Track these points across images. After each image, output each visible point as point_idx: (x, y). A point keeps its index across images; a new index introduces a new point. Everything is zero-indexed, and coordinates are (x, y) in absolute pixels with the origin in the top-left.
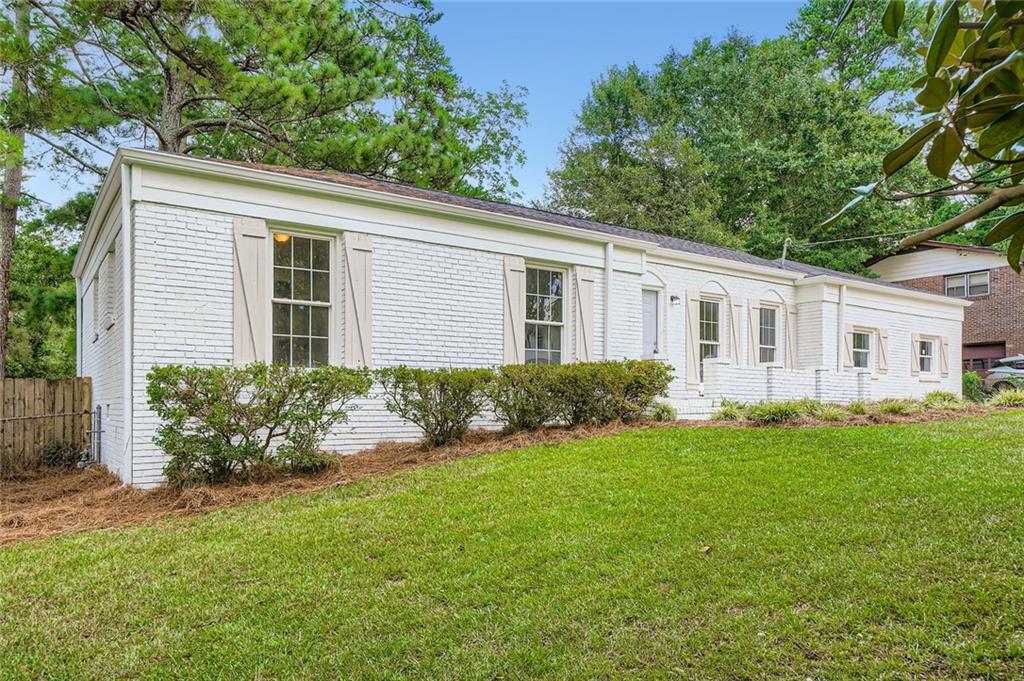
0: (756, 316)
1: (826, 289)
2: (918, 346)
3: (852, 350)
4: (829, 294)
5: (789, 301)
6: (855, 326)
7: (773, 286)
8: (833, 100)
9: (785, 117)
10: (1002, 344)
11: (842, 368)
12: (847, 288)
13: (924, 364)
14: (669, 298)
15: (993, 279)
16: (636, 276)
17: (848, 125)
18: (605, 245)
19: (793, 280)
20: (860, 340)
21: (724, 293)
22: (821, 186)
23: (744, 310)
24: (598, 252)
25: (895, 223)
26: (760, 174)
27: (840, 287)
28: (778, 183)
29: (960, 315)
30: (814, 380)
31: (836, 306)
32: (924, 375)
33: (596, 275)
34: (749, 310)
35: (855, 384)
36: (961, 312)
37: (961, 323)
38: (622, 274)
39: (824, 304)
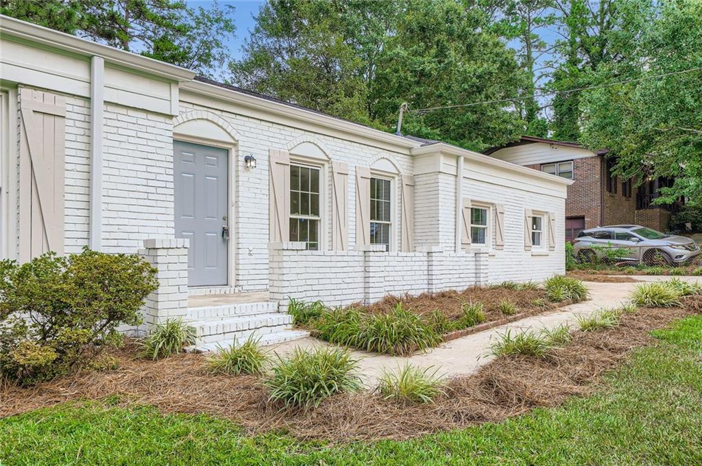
0: (366, 187)
1: (442, 159)
2: (530, 221)
3: (469, 225)
4: (445, 165)
5: (405, 172)
6: (472, 201)
7: (386, 154)
8: (460, 19)
9: (423, 29)
10: (582, 218)
11: (459, 246)
12: (465, 158)
13: (535, 239)
14: (242, 159)
15: (576, 168)
16: (162, 119)
17: (471, 39)
18: (88, 59)
19: (410, 149)
20: (478, 215)
21: (326, 158)
22: (450, 87)
23: (351, 179)
24: (79, 70)
25: (504, 121)
26: (402, 74)
27: (458, 158)
28: (418, 83)
29: (563, 193)
30: (426, 263)
31: (453, 178)
32: (535, 249)
33: (73, 109)
34: (356, 179)
35: (472, 265)
36: (565, 190)
37: (564, 200)
38: (131, 113)
39: (440, 176)
